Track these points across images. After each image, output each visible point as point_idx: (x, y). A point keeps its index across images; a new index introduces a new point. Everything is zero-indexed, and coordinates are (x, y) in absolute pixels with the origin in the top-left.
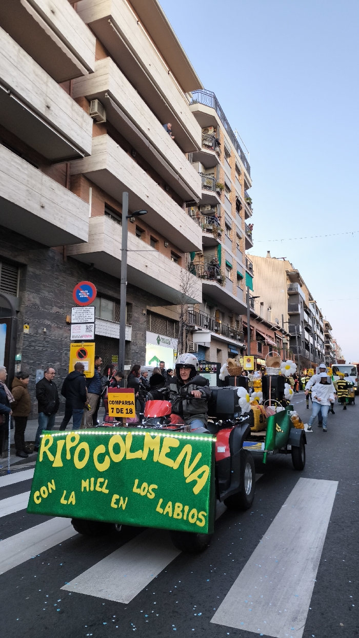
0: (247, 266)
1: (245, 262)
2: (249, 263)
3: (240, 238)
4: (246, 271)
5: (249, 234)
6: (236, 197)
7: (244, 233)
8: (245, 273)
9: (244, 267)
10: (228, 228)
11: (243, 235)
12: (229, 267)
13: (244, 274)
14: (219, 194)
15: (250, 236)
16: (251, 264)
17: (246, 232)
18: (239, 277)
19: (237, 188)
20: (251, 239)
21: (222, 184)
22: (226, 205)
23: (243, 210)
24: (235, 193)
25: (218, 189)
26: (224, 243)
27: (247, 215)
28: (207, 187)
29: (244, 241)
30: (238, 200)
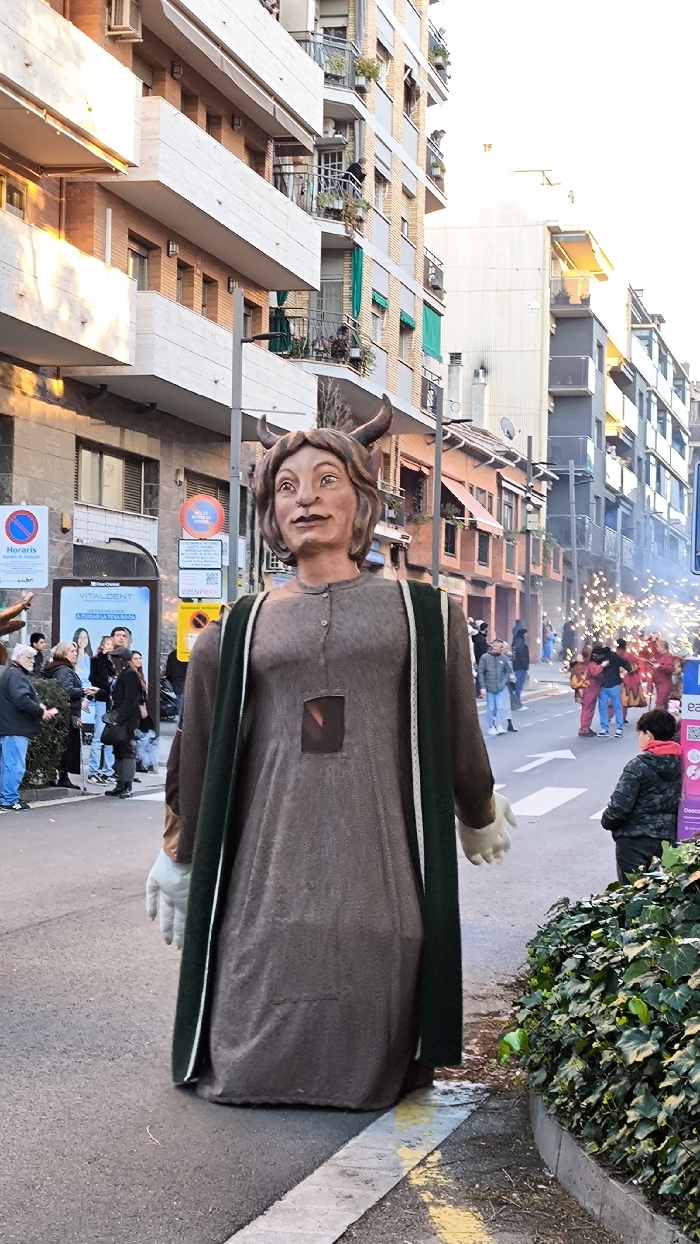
0: (426, 283)
1: (421, 275)
2: (432, 270)
3: (409, 196)
4: (425, 303)
5: (437, 172)
6: (407, 68)
7: (421, 173)
8: (421, 307)
9: (418, 288)
10: (380, 179)
11: (422, 183)
12: (380, 307)
13: (418, 317)
14: (361, 90)
15: (438, 179)
16: (439, 274)
17: (429, 172)
18: (406, 328)
19: (409, 48)
20: (441, 188)
21: (371, 53)
22: (379, 113)
23: (423, 99)
24: (401, 58)
25: (361, 81)
26: (372, 242)
27: (431, 102)
28: (331, 78)
29: (421, 201)
30: (409, 76)
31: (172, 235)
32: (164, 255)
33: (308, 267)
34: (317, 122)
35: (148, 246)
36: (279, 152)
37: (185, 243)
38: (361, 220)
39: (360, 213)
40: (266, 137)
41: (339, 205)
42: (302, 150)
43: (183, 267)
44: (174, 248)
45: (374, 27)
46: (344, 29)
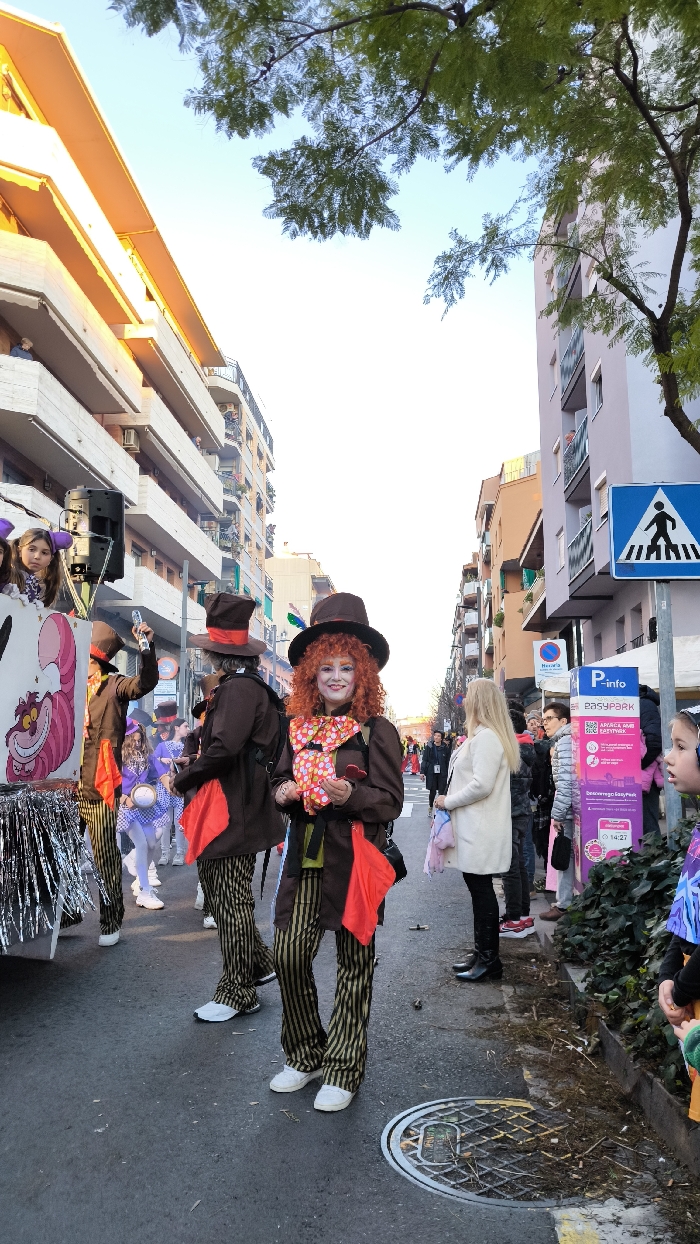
0: (266, 587)
1: (264, 583)
2: (268, 581)
3: (258, 547)
5: (270, 540)
6: (258, 493)
7: (264, 540)
8: (264, 596)
9: (263, 587)
10: (247, 538)
11: (264, 544)
13: (263, 600)
14: (239, 498)
15: (271, 543)
16: (271, 583)
17: (266, 538)
19: (258, 485)
20: (272, 547)
21: (243, 482)
22: (246, 510)
23: (264, 509)
24: (256, 489)
25: (239, 492)
26: (243, 563)
27: (268, 512)
28: (226, 491)
29: (264, 551)
30: (259, 498)
31: (153, 547)
32: (149, 556)
33: (216, 570)
34: (221, 507)
35: (142, 551)
36: (203, 519)
37: (158, 551)
38: (239, 553)
39: (239, 550)
40: (197, 512)
41: (229, 545)
42: (214, 518)
43: (158, 563)
44: (154, 553)
45: (245, 473)
46: (231, 472)
